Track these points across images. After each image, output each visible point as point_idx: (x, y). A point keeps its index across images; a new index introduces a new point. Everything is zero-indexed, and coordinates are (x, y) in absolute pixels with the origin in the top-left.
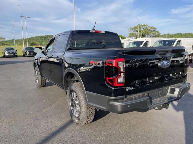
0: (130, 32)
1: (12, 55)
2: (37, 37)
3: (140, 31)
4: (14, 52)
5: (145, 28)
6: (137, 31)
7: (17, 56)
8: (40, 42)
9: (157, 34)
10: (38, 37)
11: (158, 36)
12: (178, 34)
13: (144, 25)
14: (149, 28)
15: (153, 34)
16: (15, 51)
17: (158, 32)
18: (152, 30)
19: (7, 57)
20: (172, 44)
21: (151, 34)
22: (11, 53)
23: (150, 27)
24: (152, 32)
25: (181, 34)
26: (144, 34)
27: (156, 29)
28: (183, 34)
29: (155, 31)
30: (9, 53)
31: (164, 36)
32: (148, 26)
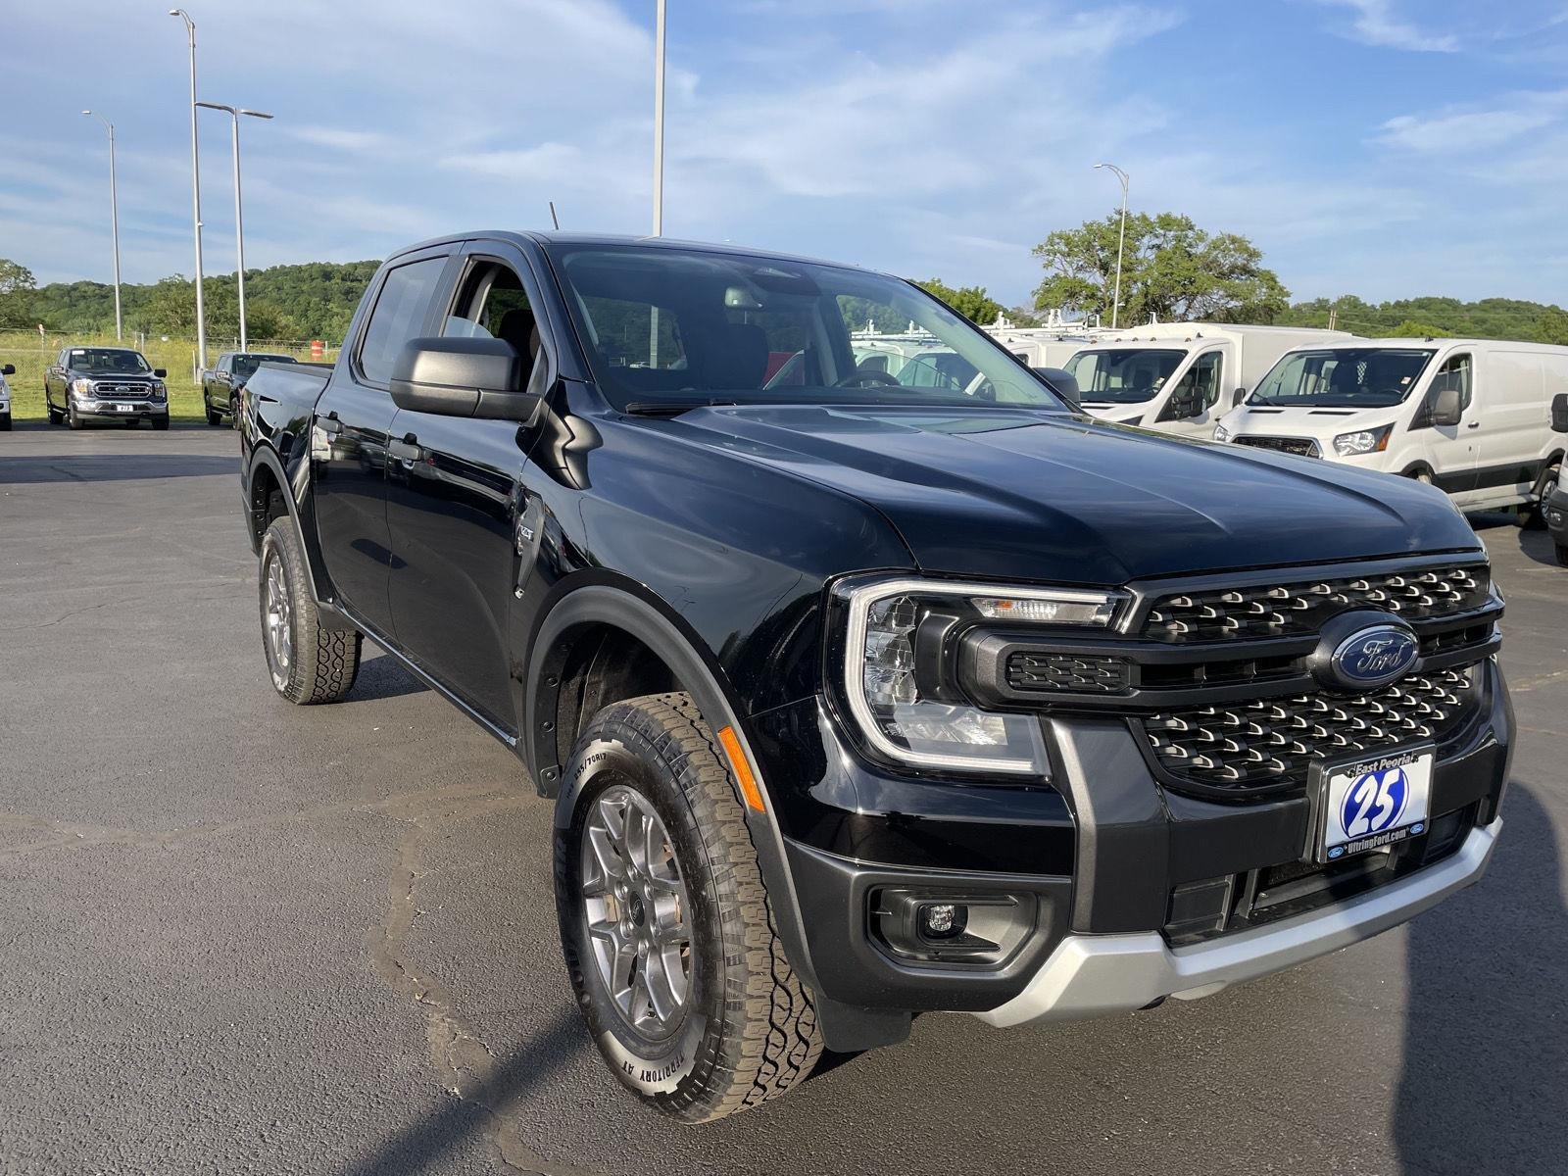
0: (1051, 272)
1: (125, 407)
2: (284, 271)
3: (1125, 269)
4: (148, 390)
5: (1168, 247)
6: (1105, 268)
7: (162, 422)
8: (304, 314)
9: (1261, 295)
10: (296, 274)
11: (1269, 313)
12: (1424, 304)
13: (1166, 222)
14: (1200, 249)
15: (1232, 296)
16: (151, 375)
17: (1270, 280)
18: (1226, 263)
19: (85, 425)
20: (1406, 381)
21: (1217, 297)
22: (123, 396)
23: (1213, 235)
24: (1222, 275)
25: (1453, 305)
26: (1155, 291)
27: (1254, 255)
28: (1471, 307)
29: (1246, 271)
30: (105, 392)
31: (1315, 315)
32: (1191, 228)
